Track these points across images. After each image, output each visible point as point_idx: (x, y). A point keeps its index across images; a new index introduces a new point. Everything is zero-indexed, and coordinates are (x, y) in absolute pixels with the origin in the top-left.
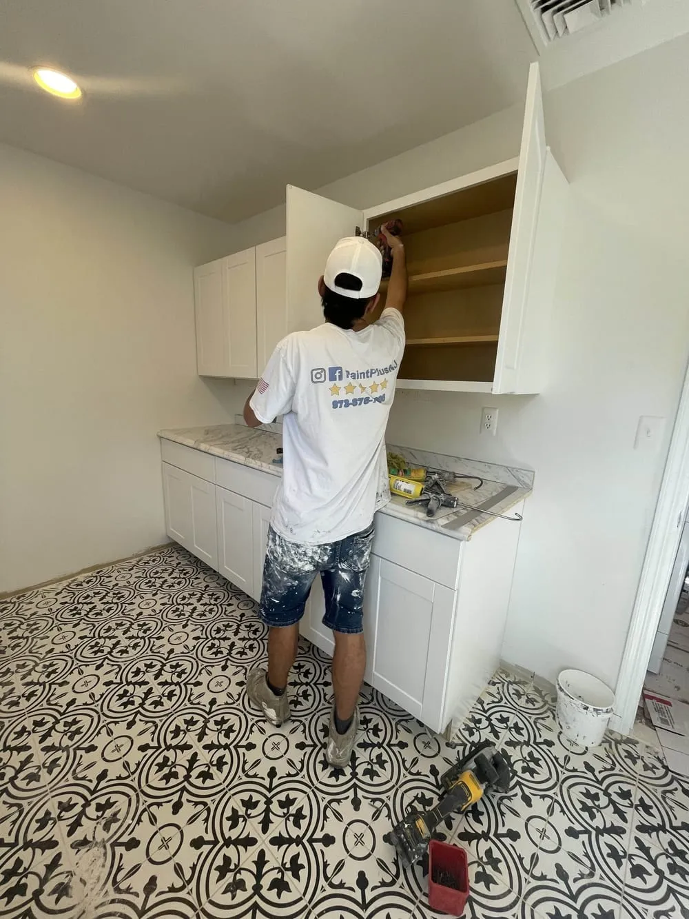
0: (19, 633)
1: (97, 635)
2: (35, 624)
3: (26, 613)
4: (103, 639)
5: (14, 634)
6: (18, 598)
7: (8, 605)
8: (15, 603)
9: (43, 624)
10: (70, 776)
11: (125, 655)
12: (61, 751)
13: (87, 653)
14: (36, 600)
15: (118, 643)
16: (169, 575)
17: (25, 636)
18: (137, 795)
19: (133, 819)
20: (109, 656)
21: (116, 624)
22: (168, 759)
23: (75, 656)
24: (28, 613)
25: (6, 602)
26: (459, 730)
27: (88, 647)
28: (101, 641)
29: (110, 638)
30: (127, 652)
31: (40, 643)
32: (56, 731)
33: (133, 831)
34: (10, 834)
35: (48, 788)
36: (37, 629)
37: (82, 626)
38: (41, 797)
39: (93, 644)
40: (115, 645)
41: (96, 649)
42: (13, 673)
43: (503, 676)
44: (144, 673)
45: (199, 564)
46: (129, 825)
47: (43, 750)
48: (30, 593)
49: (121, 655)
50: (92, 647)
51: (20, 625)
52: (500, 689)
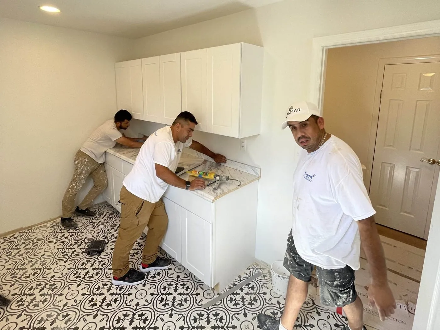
0: (29, 247)
1: (65, 248)
2: (36, 243)
3: (32, 237)
4: (68, 250)
5: (26, 247)
6: (28, 231)
7: (23, 234)
8: (26, 233)
9: (40, 242)
10: (51, 305)
11: (78, 257)
12: (48, 296)
13: (60, 256)
14: (36, 232)
15: (75, 251)
16: (102, 218)
17: (32, 248)
18: (79, 312)
19: (77, 320)
20: (70, 257)
21: (74, 243)
22: (94, 299)
23: (55, 257)
24: (33, 238)
25: (22, 232)
26: (226, 289)
27: (61, 253)
28: (67, 250)
29: (71, 249)
30: (79, 255)
31: (39, 251)
32: (46, 288)
33: (76, 324)
34: (27, 325)
35: (43, 309)
36: (37, 245)
37: (58, 243)
38: (39, 312)
39: (63, 251)
40: (73, 252)
41: (64, 254)
42: (27, 264)
43: (255, 266)
44: (86, 264)
45: (118, 213)
46: (75, 322)
47: (40, 295)
48: (34, 228)
49: (76, 256)
50: (63, 253)
51: (29, 243)
52: (252, 272)
